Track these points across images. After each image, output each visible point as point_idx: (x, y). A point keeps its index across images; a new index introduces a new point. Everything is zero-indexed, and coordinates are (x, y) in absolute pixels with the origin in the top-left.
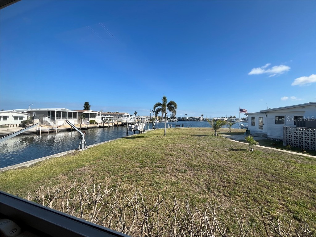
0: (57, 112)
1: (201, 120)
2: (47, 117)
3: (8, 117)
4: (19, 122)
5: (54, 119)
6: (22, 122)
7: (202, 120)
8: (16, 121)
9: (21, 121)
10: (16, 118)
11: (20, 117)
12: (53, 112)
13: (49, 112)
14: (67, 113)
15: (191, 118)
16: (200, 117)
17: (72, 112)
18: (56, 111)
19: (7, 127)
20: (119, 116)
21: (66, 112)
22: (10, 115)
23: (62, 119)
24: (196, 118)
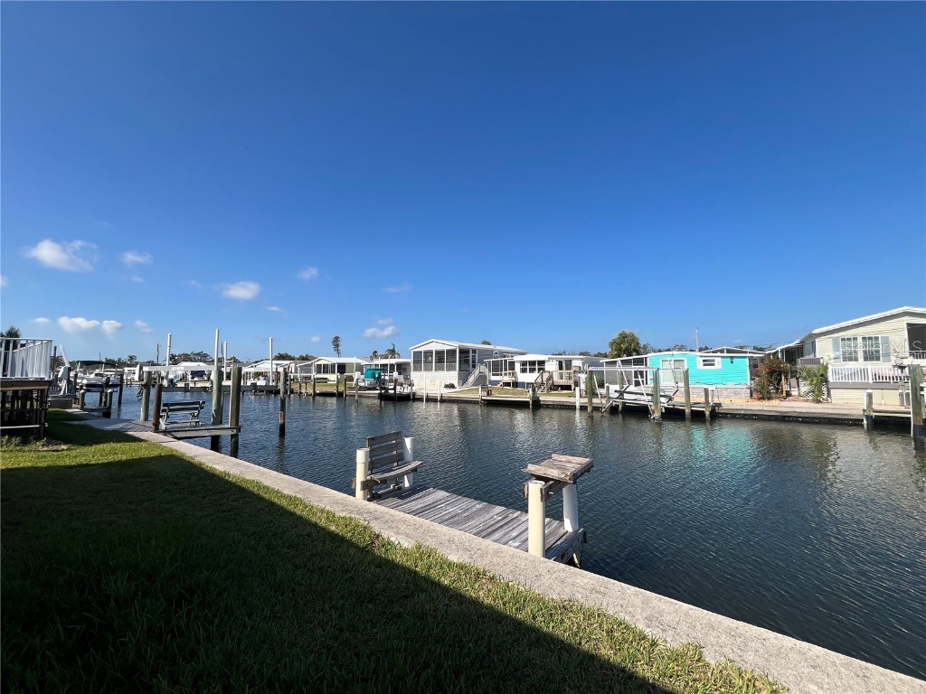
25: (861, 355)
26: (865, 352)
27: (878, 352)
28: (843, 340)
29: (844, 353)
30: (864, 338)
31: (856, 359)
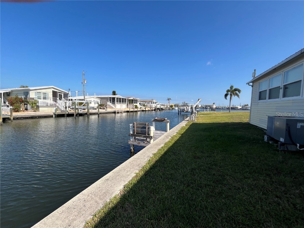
0: (117, 98)
2: (110, 102)
5: (115, 104)
6: (100, 105)
12: (114, 98)
13: (110, 98)
14: (121, 99)
15: (203, 106)
17: (124, 98)
20: (148, 103)
22: (92, 99)
23: (119, 103)
24: (209, 106)
25: (42, 98)
26: (43, 97)
27: (46, 97)
28: (38, 93)
29: (38, 97)
30: (43, 93)
31: (41, 99)
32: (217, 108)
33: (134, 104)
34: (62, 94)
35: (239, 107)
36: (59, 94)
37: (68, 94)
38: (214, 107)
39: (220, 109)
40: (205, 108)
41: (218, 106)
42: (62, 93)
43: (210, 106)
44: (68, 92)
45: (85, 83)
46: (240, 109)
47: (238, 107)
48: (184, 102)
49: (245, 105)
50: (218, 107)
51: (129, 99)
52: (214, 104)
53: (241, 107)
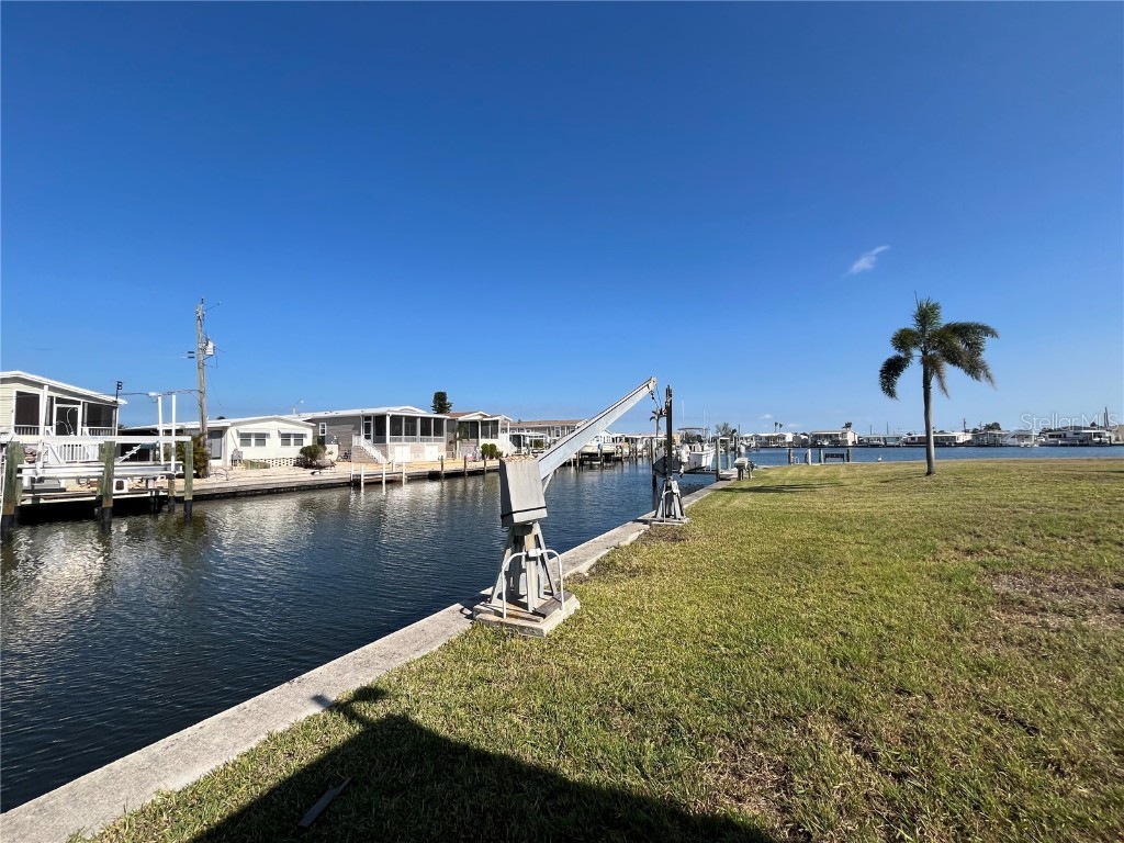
0: (393, 418)
1: (850, 444)
2: (363, 436)
3: (268, 435)
4: (294, 451)
5: (385, 441)
6: (302, 451)
7: (855, 445)
8: (286, 448)
9: (301, 447)
10: (285, 438)
11: (296, 435)
12: (380, 419)
13: (368, 418)
14: (419, 421)
15: (803, 437)
16: (844, 434)
17: (430, 418)
18: (391, 414)
19: (266, 466)
20: (558, 432)
21: (416, 418)
22: (273, 428)
23: (407, 440)
24: (826, 436)
32: (862, 444)
33: (483, 441)
34: (80, 409)
35: (963, 438)
36: (55, 406)
37: (113, 407)
38: (851, 438)
39: (877, 446)
40: (814, 442)
41: (865, 434)
42: (78, 403)
43: (830, 436)
44: (111, 399)
45: (210, 350)
46: (967, 444)
47: (956, 434)
48: (726, 425)
49: (989, 427)
50: (868, 439)
51: (461, 419)
52: (848, 425)
53: (969, 437)
